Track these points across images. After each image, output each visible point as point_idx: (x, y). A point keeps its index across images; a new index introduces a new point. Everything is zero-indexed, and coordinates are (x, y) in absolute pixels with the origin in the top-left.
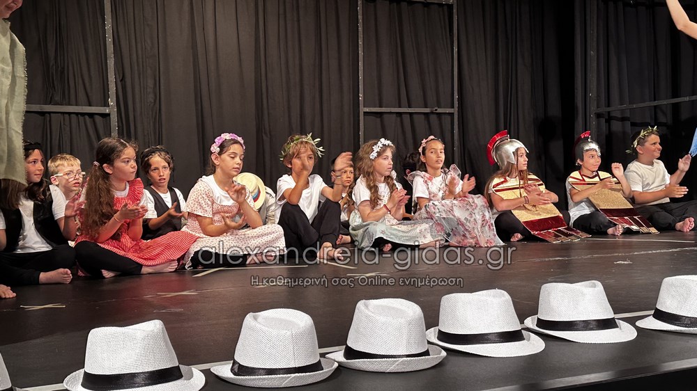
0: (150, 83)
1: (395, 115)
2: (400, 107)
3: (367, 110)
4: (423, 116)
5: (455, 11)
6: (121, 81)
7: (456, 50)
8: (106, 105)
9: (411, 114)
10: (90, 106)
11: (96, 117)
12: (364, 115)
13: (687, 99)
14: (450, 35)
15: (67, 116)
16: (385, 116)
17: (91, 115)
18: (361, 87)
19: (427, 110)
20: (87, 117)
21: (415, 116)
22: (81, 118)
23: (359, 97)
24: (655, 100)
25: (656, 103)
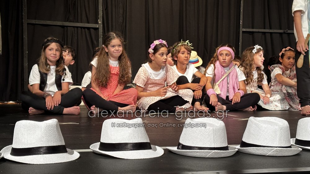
0: (121, 11)
1: (261, 34)
2: (265, 29)
3: (244, 30)
4: (278, 35)
6: (106, 9)
8: (97, 23)
9: (271, 33)
10: (88, 23)
11: (91, 29)
12: (242, 33)
15: (76, 29)
16: (255, 34)
17: (89, 28)
18: (241, 16)
19: (281, 31)
20: (86, 29)
21: (273, 34)
22: (83, 30)
23: (240, 22)
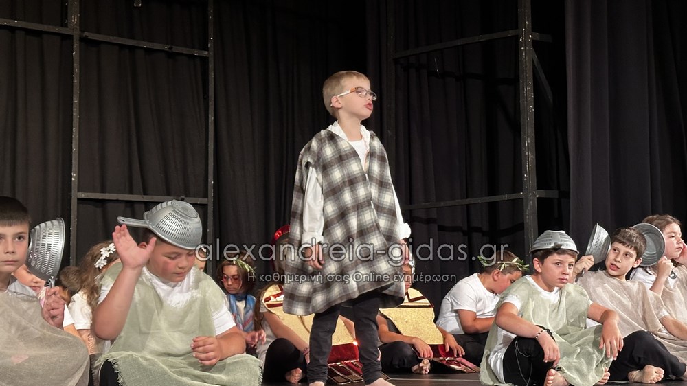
1: (123, 205)
2: (131, 193)
3: (83, 195)
5: (211, 66)
7: (211, 118)
9: (146, 204)
12: (78, 203)
13: (506, 197)
14: (204, 98)
16: (109, 205)
18: (75, 163)
23: (71, 177)
24: (467, 198)
25: (468, 201)
